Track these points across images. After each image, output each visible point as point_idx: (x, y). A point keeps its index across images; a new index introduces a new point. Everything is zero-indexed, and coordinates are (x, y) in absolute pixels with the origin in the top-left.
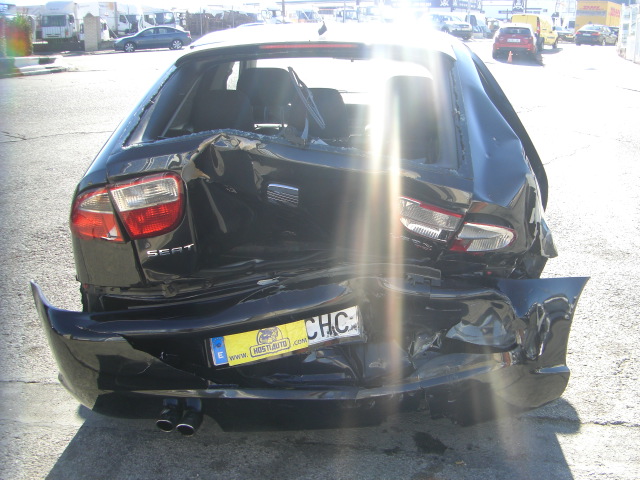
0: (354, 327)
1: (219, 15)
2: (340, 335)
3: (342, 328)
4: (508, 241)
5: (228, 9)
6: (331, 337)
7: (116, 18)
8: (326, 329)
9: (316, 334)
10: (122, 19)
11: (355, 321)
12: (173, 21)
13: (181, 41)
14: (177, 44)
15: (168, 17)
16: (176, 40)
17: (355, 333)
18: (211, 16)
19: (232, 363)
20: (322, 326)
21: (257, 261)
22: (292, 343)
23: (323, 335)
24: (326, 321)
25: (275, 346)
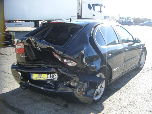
0: (57, 78)
1: (142, 19)
2: (54, 79)
3: (55, 78)
4: (75, 65)
5: (144, 18)
6: (52, 79)
7: (119, 18)
8: (51, 77)
9: (49, 78)
10: (121, 18)
11: (57, 77)
12: (131, 19)
13: (131, 24)
14: (130, 25)
15: (130, 18)
16: (130, 24)
17: (56, 79)
18: (140, 19)
19: (33, 79)
20: (51, 76)
21: (43, 62)
22: (44, 78)
23: (50, 78)
24: (51, 75)
25: (41, 78)
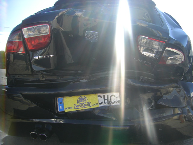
0: (117, 101)
3: (113, 102)
6: (108, 105)
8: (106, 101)
9: (102, 103)
17: (118, 104)
19: (66, 111)
22: (92, 105)
23: (105, 104)
24: (106, 98)
25: (85, 105)
